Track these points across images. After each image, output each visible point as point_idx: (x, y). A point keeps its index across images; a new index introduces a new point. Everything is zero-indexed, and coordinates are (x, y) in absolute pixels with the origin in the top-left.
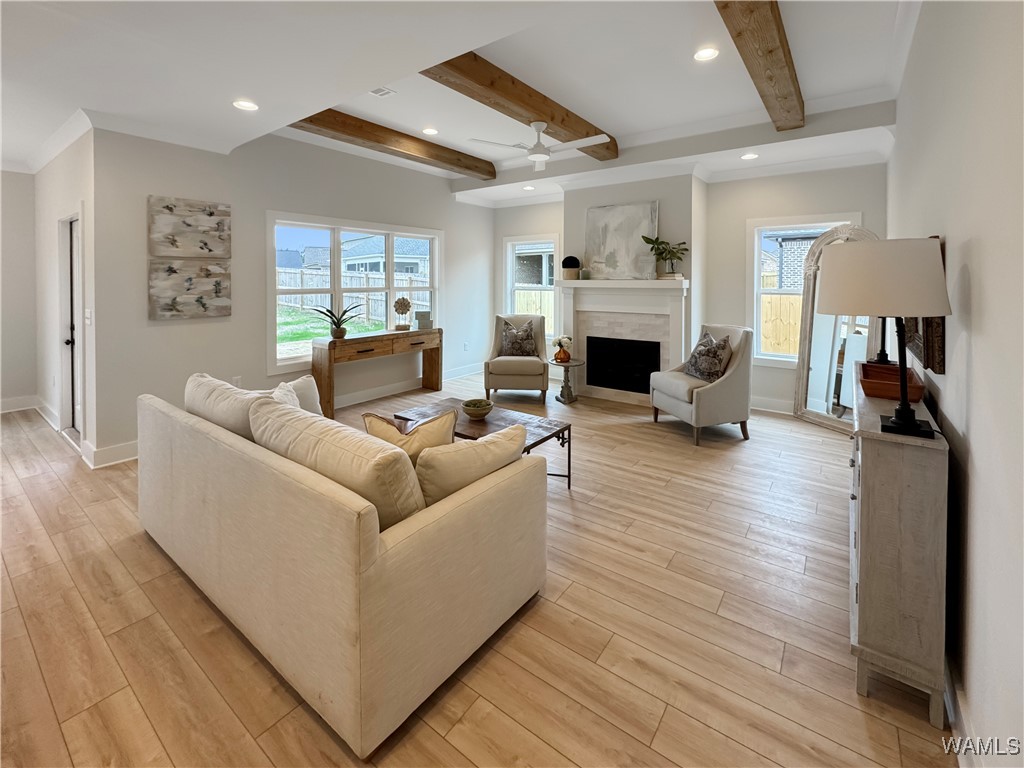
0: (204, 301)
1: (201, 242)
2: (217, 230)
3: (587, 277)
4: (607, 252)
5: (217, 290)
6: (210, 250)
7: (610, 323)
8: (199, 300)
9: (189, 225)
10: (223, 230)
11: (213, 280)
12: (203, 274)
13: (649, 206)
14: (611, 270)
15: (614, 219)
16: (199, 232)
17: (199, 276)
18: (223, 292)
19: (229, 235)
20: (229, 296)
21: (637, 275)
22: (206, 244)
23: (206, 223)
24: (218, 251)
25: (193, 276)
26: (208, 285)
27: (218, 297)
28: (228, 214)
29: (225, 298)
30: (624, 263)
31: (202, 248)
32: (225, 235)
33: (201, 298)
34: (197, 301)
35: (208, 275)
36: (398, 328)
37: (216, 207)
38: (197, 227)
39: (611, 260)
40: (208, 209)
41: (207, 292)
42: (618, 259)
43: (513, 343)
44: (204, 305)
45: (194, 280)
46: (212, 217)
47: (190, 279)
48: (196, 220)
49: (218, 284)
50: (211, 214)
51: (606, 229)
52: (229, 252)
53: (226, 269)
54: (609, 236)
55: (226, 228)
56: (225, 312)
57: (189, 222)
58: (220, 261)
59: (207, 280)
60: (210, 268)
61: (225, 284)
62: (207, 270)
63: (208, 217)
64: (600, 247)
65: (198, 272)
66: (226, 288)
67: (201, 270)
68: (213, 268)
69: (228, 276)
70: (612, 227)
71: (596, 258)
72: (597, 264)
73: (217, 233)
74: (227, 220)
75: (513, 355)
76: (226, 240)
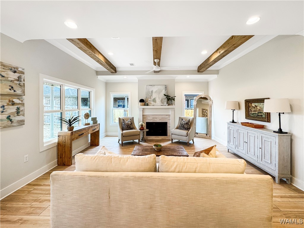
0: (12, 118)
1: (10, 86)
2: (18, 81)
3: (147, 105)
4: (153, 98)
5: (18, 112)
6: (15, 91)
7: (153, 118)
8: (8, 118)
9: (3, 76)
10: (21, 81)
11: (15, 107)
12: (10, 103)
13: (164, 86)
14: (154, 103)
15: (155, 89)
16: (9, 81)
17: (8, 105)
18: (21, 113)
19: (24, 84)
20: (24, 115)
21: (162, 105)
22: (12, 88)
23: (13, 76)
24: (19, 92)
25: (5, 104)
26: (13, 109)
27: (18, 115)
28: (23, 73)
29: (21, 116)
30: (158, 101)
31: (10, 89)
32: (22, 83)
33: (10, 116)
34: (7, 118)
35: (13, 104)
36: (86, 124)
37: (17, 68)
38: (8, 78)
39: (154, 100)
40: (13, 69)
41: (12, 113)
42: (156, 100)
43: (127, 126)
44: (11, 120)
45: (6, 107)
46: (16, 74)
47: (3, 106)
48: (7, 74)
49: (18, 109)
50: (15, 72)
51: (152, 92)
52: (24, 92)
53: (22, 101)
54: (153, 94)
55: (22, 80)
56: (21, 123)
57: (3, 75)
58: (19, 96)
59: (12, 107)
60: (14, 100)
61: (21, 109)
62: (13, 101)
63: (13, 74)
64: (150, 96)
65: (8, 102)
66: (22, 111)
67: (10, 101)
68: (16, 101)
69: (23, 104)
70: (154, 91)
71: (149, 100)
72: (150, 101)
73: (18, 82)
74: (23, 76)
75: (127, 130)
76: (22, 86)
